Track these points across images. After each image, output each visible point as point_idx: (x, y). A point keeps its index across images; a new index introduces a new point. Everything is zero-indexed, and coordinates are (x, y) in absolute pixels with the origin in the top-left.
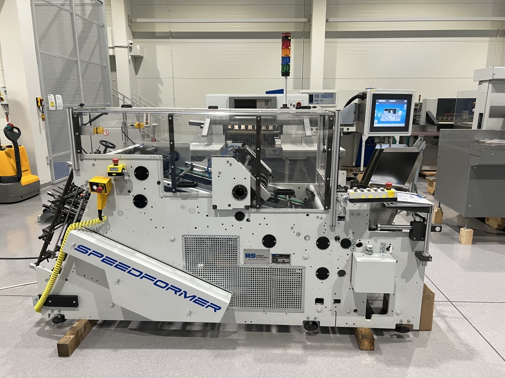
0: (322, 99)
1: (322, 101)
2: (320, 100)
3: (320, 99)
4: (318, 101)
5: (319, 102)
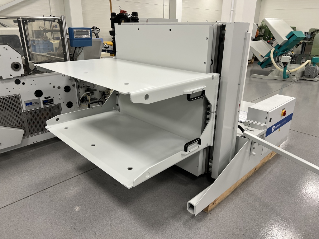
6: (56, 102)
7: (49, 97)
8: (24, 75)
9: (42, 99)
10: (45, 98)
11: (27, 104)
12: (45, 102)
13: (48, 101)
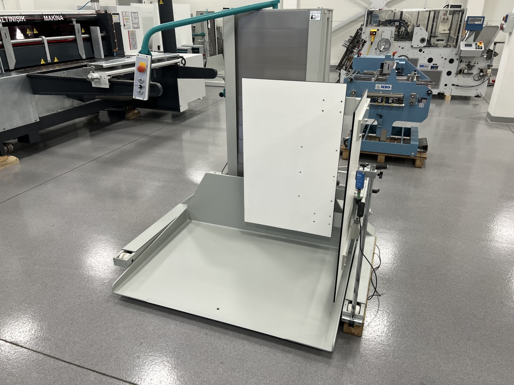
6: (439, 69)
7: (436, 64)
8: (426, 47)
9: (431, 64)
10: (434, 64)
11: (420, 66)
12: (432, 67)
13: (435, 67)
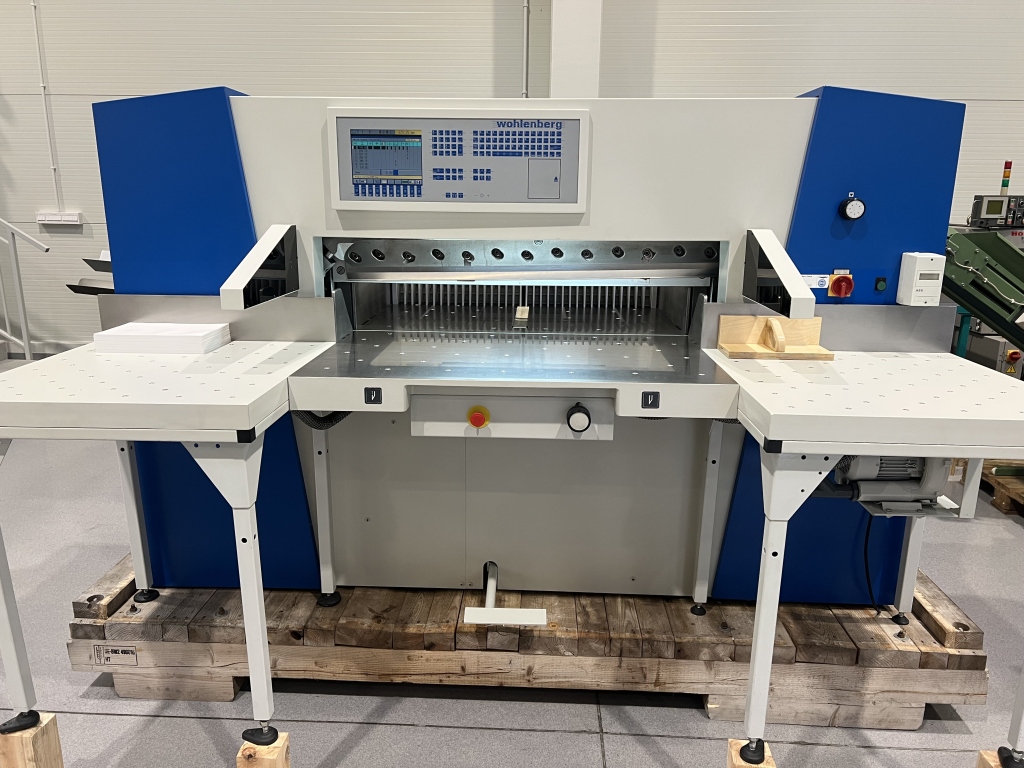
0: (484, 162)
1: (481, 175)
2: (468, 175)
3: (468, 162)
4: (456, 174)
5: (466, 184)
